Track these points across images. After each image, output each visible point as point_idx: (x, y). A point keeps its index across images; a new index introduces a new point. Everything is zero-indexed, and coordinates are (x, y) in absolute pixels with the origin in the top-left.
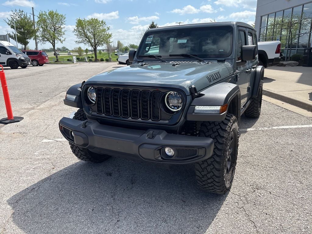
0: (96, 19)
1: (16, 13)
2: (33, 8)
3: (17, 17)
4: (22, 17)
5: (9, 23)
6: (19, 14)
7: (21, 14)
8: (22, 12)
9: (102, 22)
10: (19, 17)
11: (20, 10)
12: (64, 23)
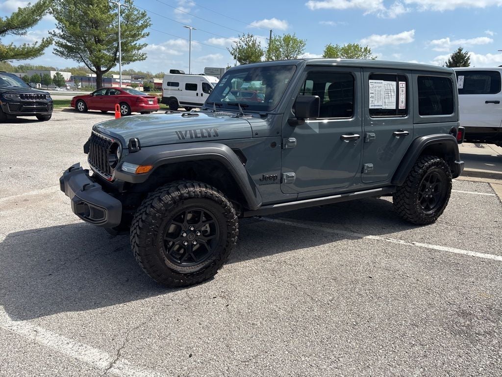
0: (356, 45)
1: (243, 39)
2: (271, 31)
3: (243, 44)
4: (250, 44)
5: (233, 52)
6: (248, 40)
7: (249, 41)
8: (252, 37)
9: (366, 49)
10: (246, 44)
11: (248, 35)
12: (302, 52)
